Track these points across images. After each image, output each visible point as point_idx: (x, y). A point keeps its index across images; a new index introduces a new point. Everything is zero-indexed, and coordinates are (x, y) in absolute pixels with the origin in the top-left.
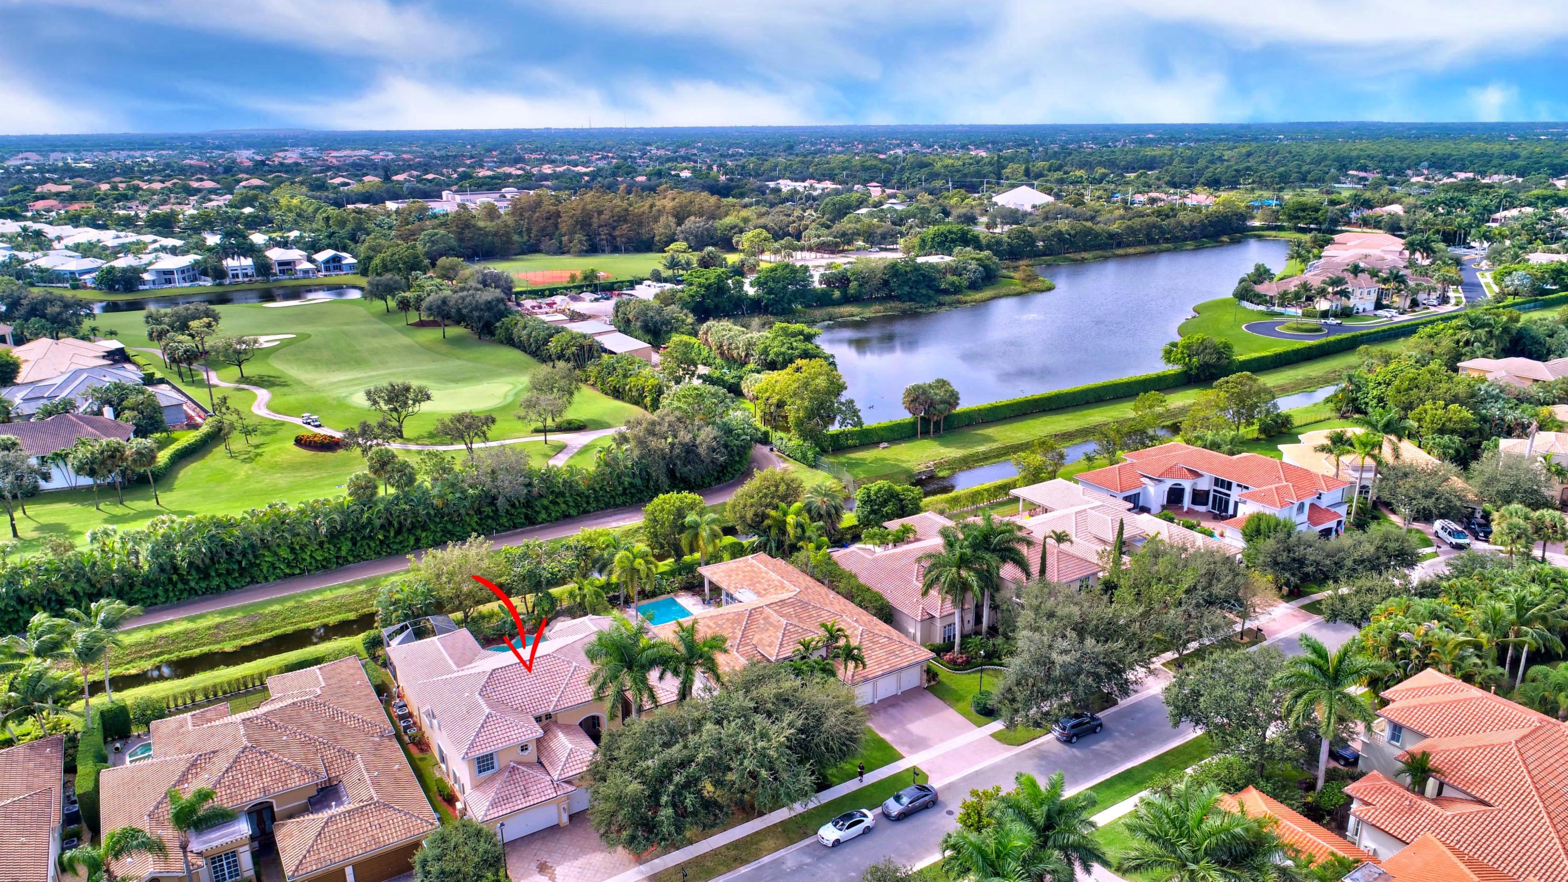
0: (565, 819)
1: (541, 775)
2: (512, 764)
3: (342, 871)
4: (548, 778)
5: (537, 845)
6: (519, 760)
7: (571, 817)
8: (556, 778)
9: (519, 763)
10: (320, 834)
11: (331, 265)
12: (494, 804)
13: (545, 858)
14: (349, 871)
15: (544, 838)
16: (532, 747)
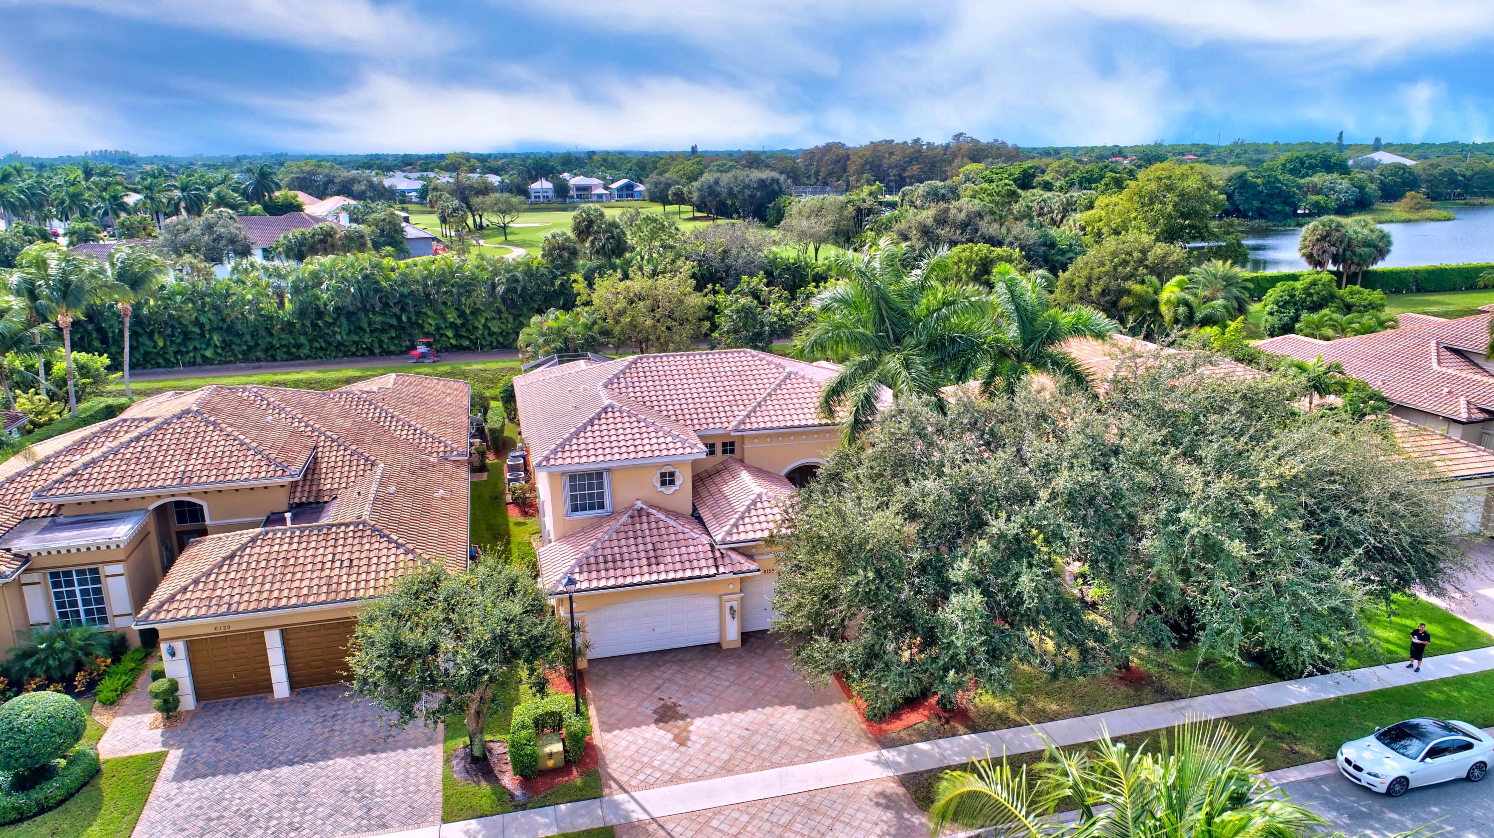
0: (732, 634)
1: (695, 533)
2: (639, 504)
3: (257, 637)
4: (705, 539)
5: (669, 671)
6: (656, 500)
7: (746, 637)
8: (718, 538)
9: (651, 506)
10: (232, 557)
11: (624, 193)
12: (585, 565)
13: (673, 695)
14: (273, 641)
15: (683, 661)
16: (684, 480)
